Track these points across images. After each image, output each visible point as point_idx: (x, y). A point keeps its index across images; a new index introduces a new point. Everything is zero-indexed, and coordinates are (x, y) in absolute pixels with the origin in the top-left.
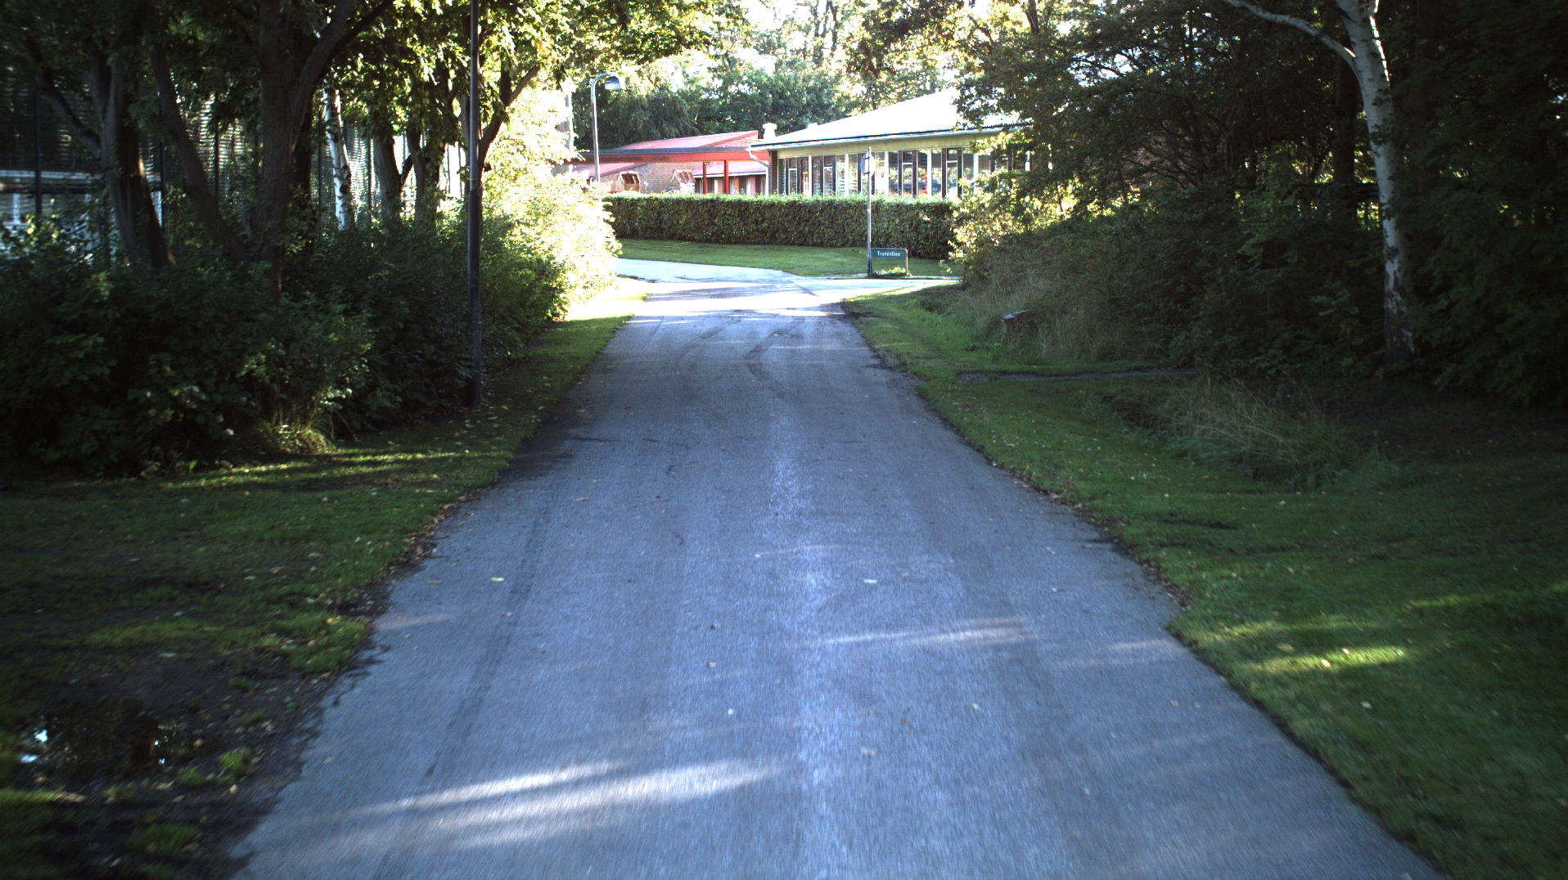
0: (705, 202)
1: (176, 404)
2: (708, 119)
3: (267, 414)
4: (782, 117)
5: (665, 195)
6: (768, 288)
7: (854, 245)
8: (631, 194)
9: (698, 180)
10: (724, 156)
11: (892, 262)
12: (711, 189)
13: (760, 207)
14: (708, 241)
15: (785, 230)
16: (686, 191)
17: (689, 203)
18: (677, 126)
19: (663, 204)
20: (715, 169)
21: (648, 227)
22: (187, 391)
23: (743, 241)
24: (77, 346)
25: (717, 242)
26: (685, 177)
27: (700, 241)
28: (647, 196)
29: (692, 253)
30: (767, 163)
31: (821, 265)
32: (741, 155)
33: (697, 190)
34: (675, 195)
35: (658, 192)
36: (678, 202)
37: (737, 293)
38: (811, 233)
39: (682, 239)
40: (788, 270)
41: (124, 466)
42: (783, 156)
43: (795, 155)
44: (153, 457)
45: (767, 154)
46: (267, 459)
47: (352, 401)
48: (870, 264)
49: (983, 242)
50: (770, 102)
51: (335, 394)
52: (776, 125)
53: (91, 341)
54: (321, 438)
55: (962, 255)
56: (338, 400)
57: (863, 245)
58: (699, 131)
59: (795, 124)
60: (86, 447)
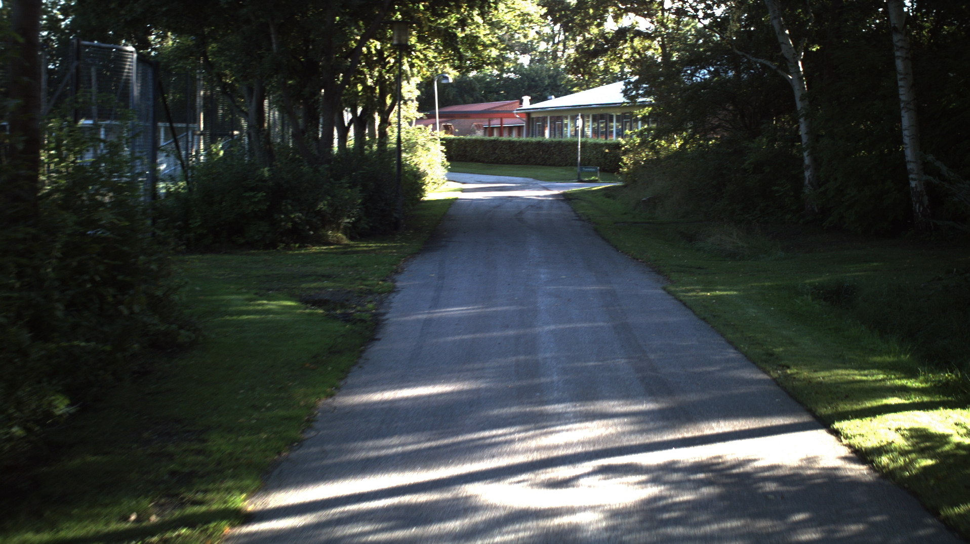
0: (491, 141)
1: (292, 220)
2: (490, 92)
3: (323, 227)
4: (533, 92)
5: (468, 137)
7: (571, 165)
8: (451, 136)
9: (485, 129)
10: (500, 115)
11: (595, 174)
12: (493, 134)
14: (492, 163)
15: (535, 157)
16: (479, 135)
17: (482, 142)
18: (472, 96)
19: (467, 142)
20: (496, 123)
21: (461, 155)
22: (296, 215)
23: (512, 163)
24: (254, 197)
25: (497, 163)
26: (479, 127)
27: (487, 163)
28: (458, 137)
30: (524, 119)
32: (510, 114)
33: (485, 135)
34: (474, 137)
35: (465, 135)
36: (476, 141)
37: (509, 189)
38: (549, 159)
39: (478, 161)
41: (271, 245)
42: (533, 116)
43: (541, 115)
44: (282, 242)
45: (525, 115)
46: (325, 244)
47: (353, 223)
48: (579, 175)
49: (636, 163)
50: (526, 83)
51: (348, 220)
52: (530, 98)
53: (260, 195)
54: (344, 237)
55: (625, 170)
56: (349, 223)
57: (576, 165)
58: (485, 99)
59: (541, 95)
60: (256, 237)
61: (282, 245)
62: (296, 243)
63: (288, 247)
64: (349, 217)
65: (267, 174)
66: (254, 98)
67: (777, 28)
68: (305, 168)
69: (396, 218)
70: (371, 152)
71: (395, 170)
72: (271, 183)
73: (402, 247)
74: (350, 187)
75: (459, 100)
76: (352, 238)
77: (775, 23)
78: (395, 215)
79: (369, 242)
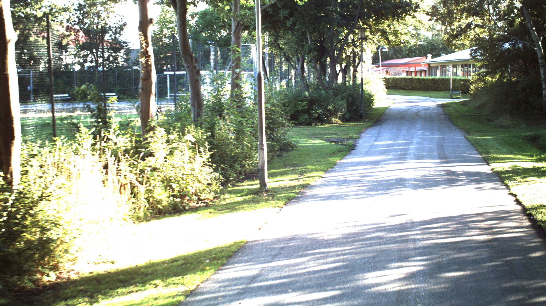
0: (409, 79)
1: (318, 113)
2: (411, 52)
3: (330, 116)
4: (434, 52)
5: (398, 77)
6: (425, 101)
7: (447, 90)
8: (388, 76)
9: (407, 72)
10: (415, 65)
11: (459, 94)
12: (411, 75)
13: (424, 80)
14: (410, 90)
15: (431, 87)
16: (404, 76)
17: (405, 79)
18: (401, 55)
19: (397, 79)
20: (412, 69)
21: (393, 86)
22: (319, 111)
23: (420, 89)
24: (302, 104)
25: (412, 90)
26: (403, 71)
27: (408, 90)
28: (392, 77)
29: (405, 93)
30: (427, 67)
31: (439, 95)
32: (419, 65)
33: (407, 75)
34: (401, 76)
35: (396, 76)
36: (402, 79)
37: (416, 102)
38: (438, 87)
39: (403, 89)
40: (431, 97)
41: (309, 124)
42: (431, 65)
43: (435, 65)
44: (314, 122)
45: (427, 65)
46: (331, 124)
47: (343, 115)
48: (451, 95)
49: (476, 89)
50: (430, 47)
51: (341, 114)
52: (431, 55)
53: (304, 103)
54: (339, 121)
55: (472, 92)
56: (341, 115)
57: (449, 90)
58: (409, 56)
59: (438, 54)
60: (303, 121)
61: (314, 124)
62: (319, 123)
63: (316, 125)
64: (341, 112)
65: (307, 94)
66: (300, 63)
67: (529, 26)
68: (323, 92)
69: (361, 113)
70: (349, 85)
71: (360, 93)
72: (309, 98)
73: (364, 124)
74: (341, 100)
75: (395, 57)
76: (343, 122)
77: (529, 24)
78: (361, 112)
79: (349, 123)
